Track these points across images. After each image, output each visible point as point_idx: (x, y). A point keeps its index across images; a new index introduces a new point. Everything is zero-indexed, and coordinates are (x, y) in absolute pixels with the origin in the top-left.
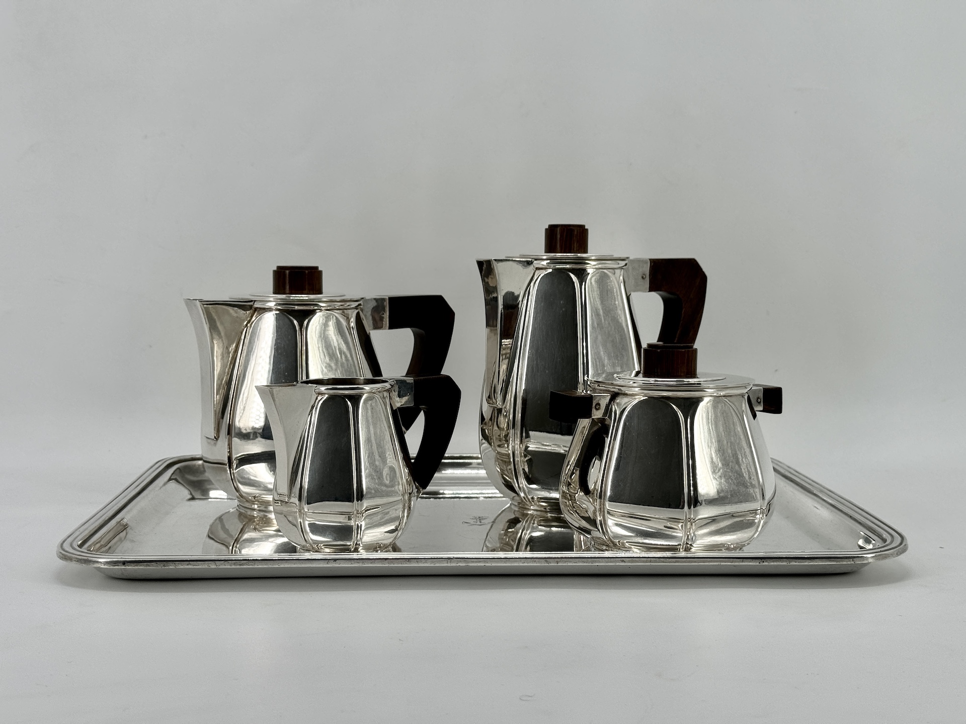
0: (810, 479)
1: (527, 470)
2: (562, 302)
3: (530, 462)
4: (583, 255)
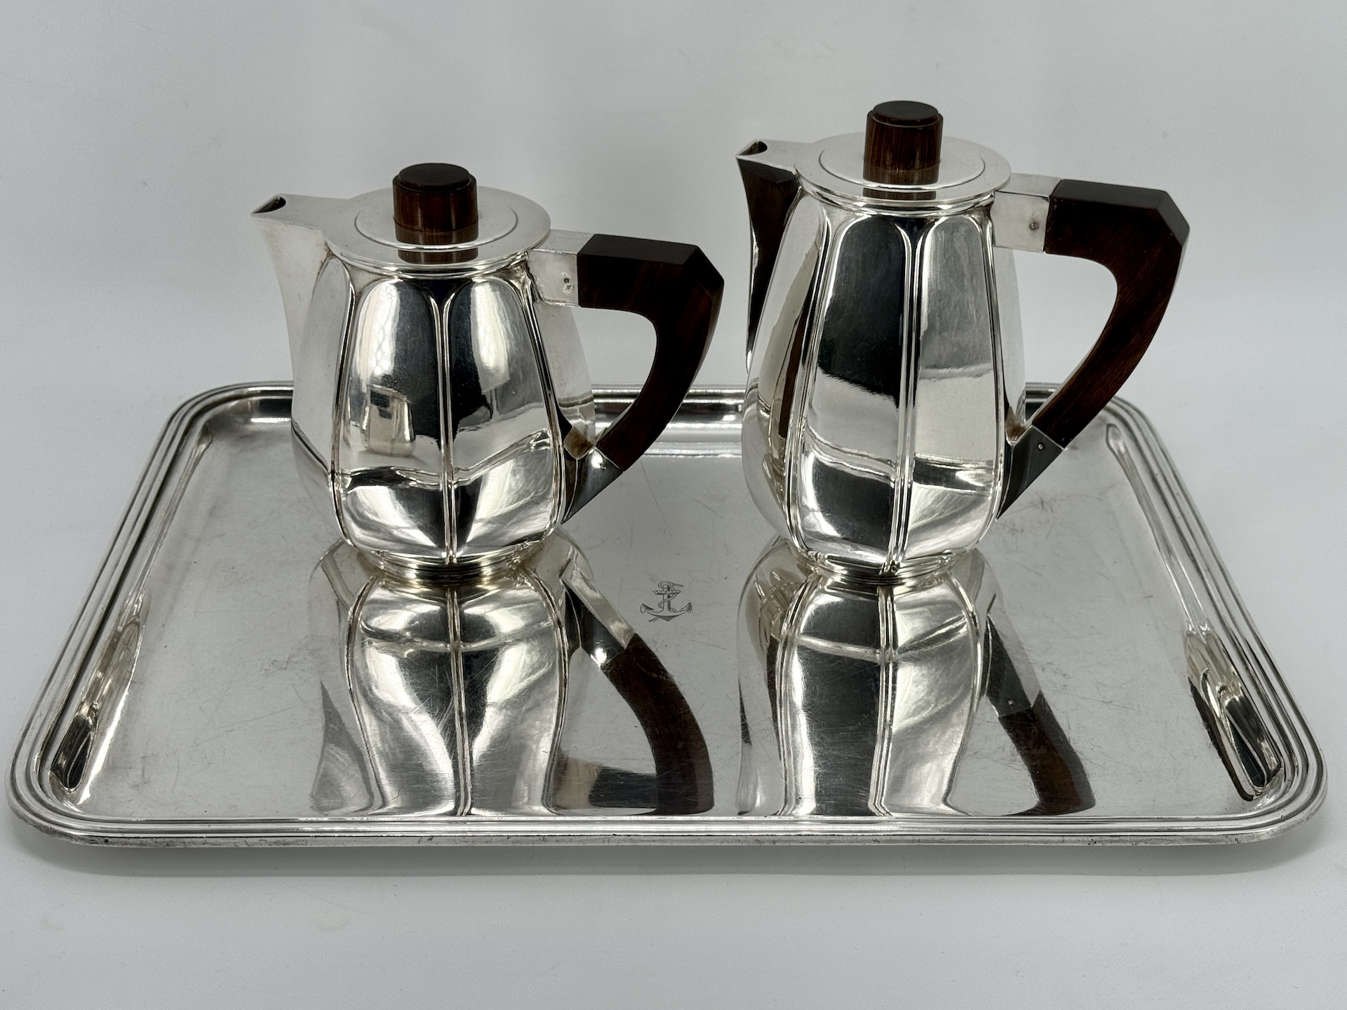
4: (927, 188)
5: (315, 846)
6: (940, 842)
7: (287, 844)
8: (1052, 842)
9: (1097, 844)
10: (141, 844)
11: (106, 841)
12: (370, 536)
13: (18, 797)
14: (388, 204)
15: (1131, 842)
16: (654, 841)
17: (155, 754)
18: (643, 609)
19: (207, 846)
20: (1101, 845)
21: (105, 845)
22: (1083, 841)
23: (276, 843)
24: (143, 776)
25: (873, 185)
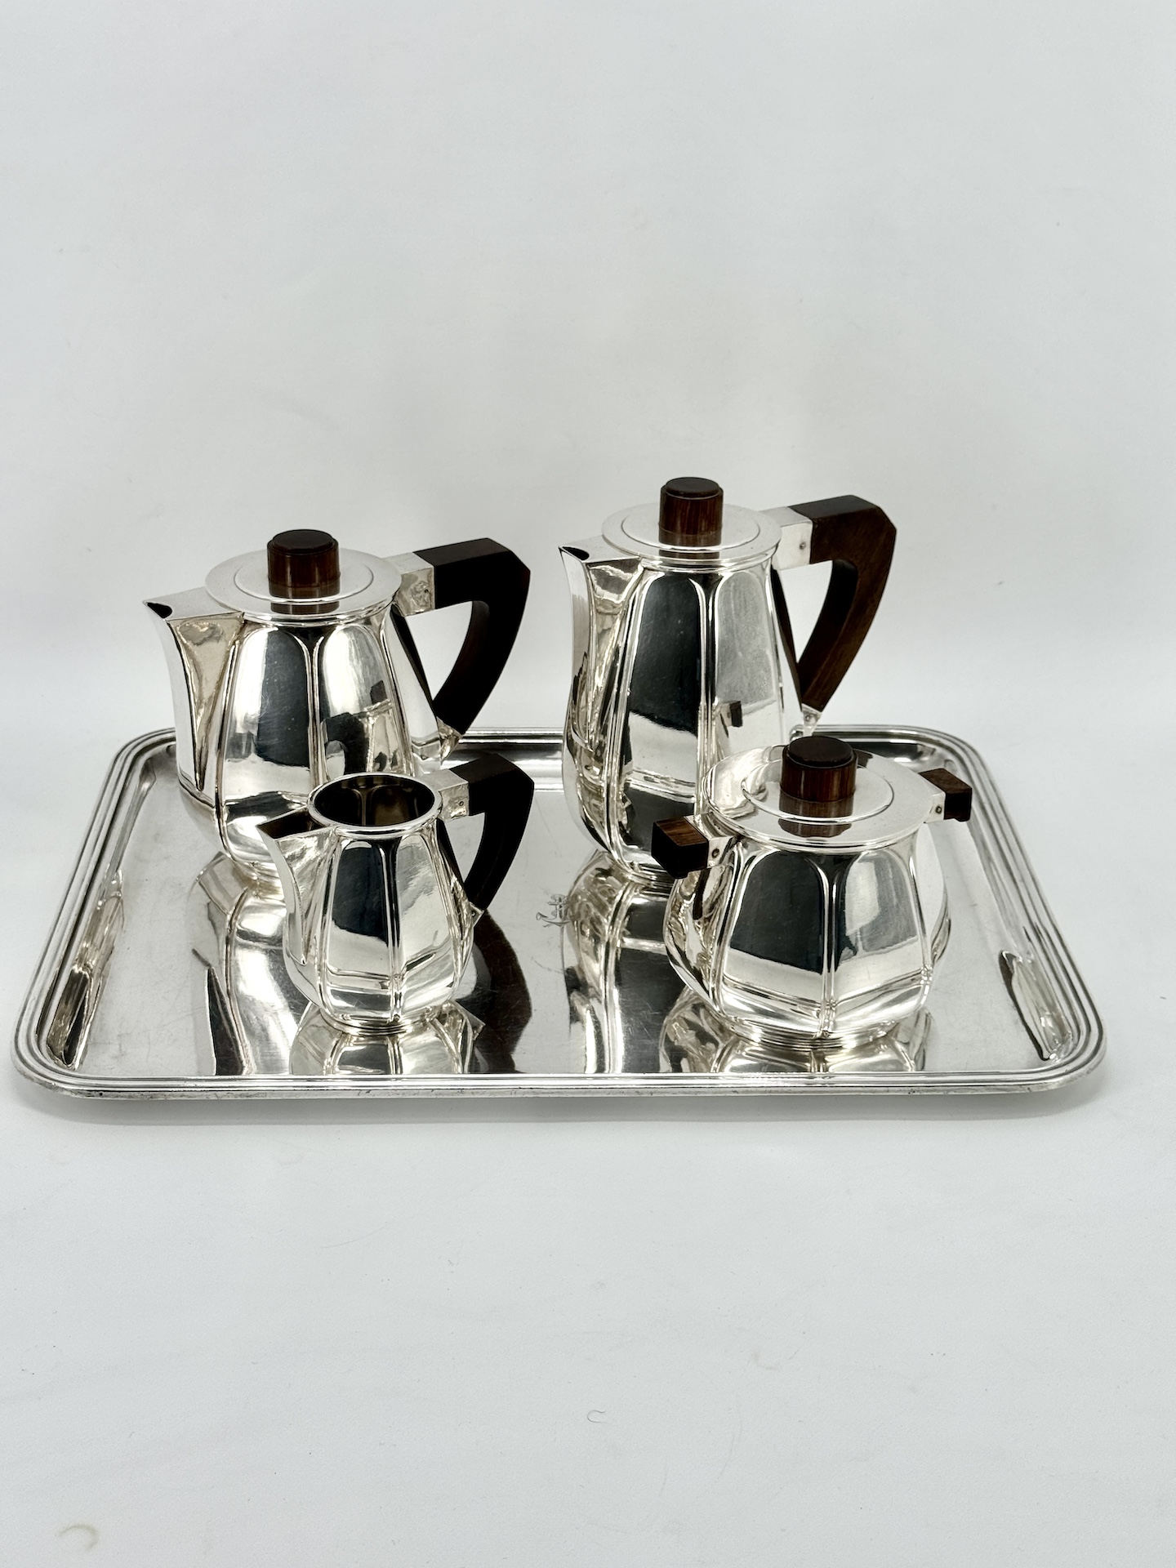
0: (1014, 834)
1: (625, 822)
2: (679, 622)
3: (630, 812)
4: (713, 549)
5: (273, 1098)
6: (787, 1092)
7: (250, 1096)
8: (879, 1092)
9: (916, 1094)
10: (130, 1097)
11: (101, 1094)
12: (242, 850)
13: (24, 1062)
14: (262, 565)
15: (943, 1091)
16: (553, 1093)
17: (129, 1032)
18: (539, 917)
19: (184, 1098)
20: (919, 1094)
21: (100, 1098)
22: (905, 1091)
23: (241, 1095)
24: (120, 1050)
25: (668, 547)
